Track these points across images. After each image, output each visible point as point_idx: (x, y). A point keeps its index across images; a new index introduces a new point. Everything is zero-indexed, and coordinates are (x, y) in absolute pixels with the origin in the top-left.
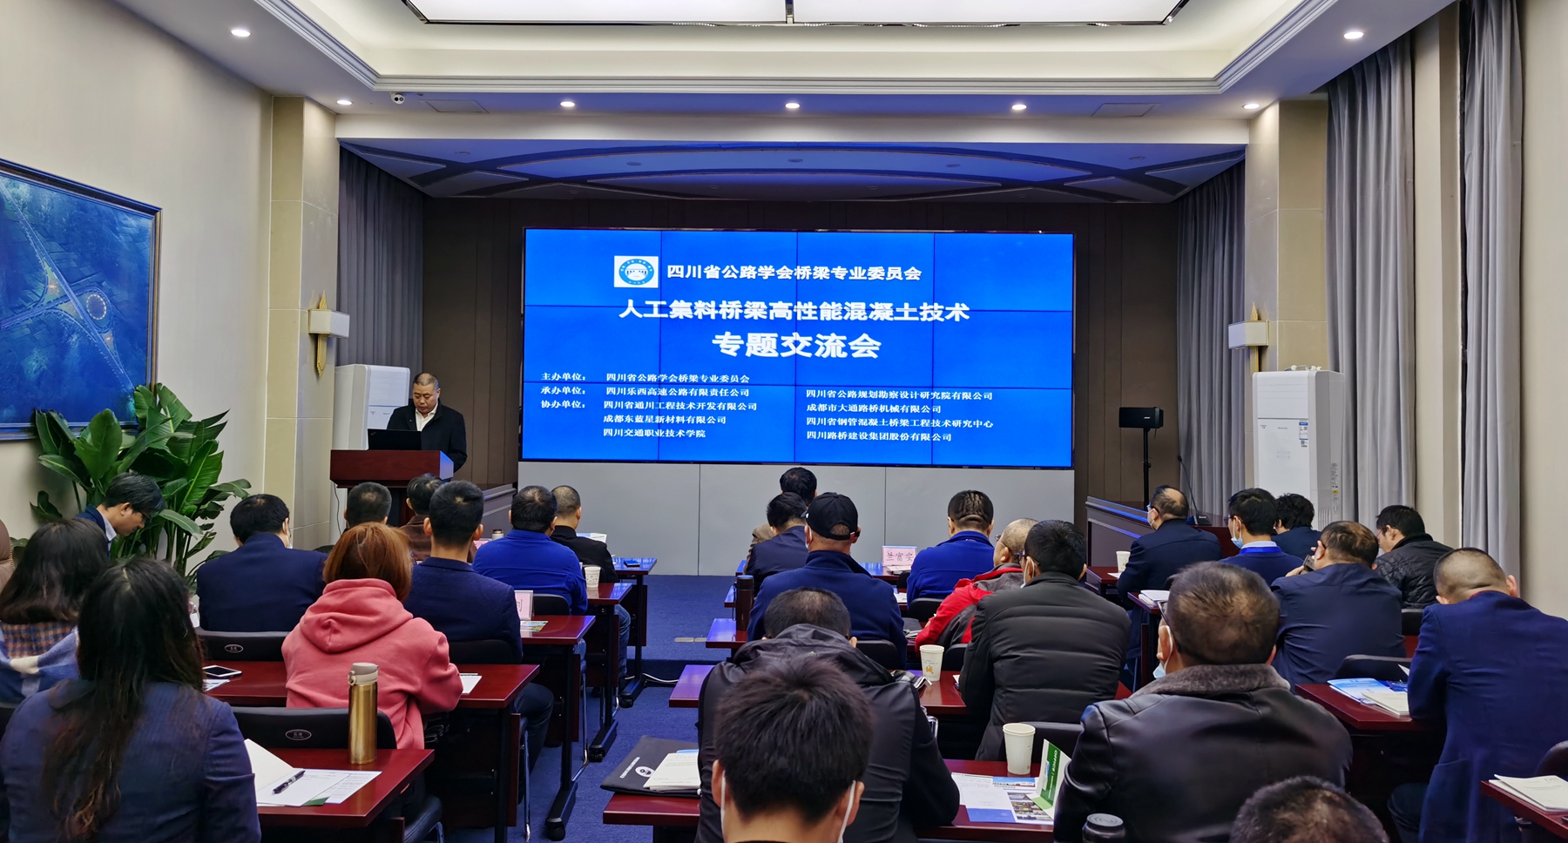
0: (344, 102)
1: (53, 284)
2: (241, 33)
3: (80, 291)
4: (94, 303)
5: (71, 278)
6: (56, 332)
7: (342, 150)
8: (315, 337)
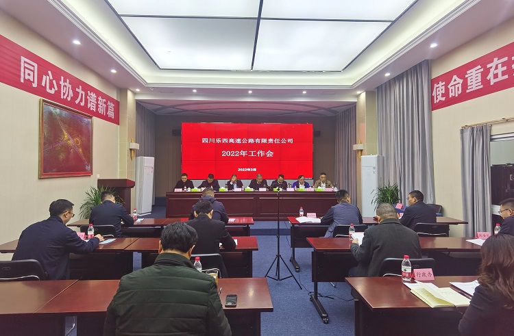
0: (138, 90)
1: (66, 136)
2: (114, 71)
3: (73, 138)
4: (77, 141)
5: (71, 134)
6: (67, 148)
7: (136, 103)
8: (131, 149)
